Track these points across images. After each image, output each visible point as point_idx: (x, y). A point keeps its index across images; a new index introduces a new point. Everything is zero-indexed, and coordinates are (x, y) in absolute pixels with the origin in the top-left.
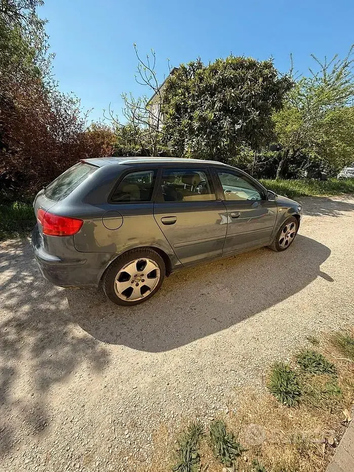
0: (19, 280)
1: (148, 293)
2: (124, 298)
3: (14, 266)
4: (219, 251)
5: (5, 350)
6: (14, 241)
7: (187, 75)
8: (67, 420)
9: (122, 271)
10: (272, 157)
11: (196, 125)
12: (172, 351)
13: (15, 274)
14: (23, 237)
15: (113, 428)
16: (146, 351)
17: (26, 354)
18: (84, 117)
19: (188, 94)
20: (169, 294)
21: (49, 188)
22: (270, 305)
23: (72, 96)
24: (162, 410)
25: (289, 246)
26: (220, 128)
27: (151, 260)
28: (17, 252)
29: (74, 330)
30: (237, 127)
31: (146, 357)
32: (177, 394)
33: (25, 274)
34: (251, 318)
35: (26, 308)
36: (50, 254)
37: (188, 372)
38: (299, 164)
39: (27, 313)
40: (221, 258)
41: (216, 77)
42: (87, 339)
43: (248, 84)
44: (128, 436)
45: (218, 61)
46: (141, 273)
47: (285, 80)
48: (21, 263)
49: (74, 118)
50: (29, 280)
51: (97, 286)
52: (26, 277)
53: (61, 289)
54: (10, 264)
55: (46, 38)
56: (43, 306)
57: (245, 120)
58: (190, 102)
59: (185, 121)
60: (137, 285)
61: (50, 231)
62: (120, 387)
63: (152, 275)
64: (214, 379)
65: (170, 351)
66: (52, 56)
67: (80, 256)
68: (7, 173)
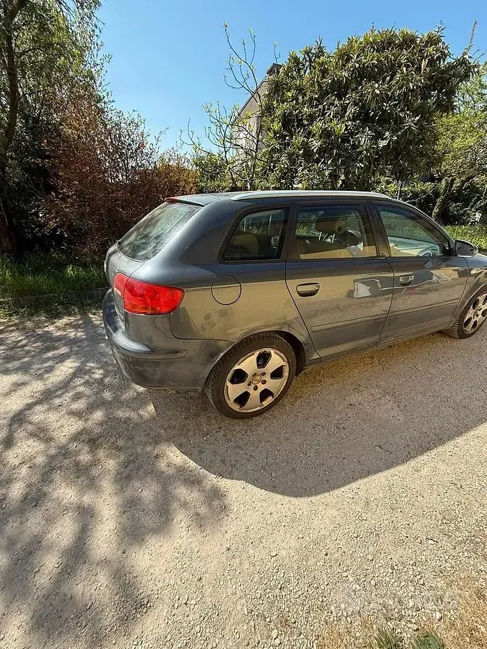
0: (85, 374)
1: (269, 400)
2: (236, 407)
3: (77, 353)
4: (375, 338)
5: (78, 478)
6: (72, 319)
7: (299, 70)
8: (179, 600)
9: (237, 367)
10: (424, 192)
11: (316, 144)
12: (322, 496)
13: (78, 365)
14: (84, 314)
15: (252, 623)
16: (279, 493)
17: (107, 485)
18: (154, 142)
19: (303, 98)
20: (298, 402)
21: (126, 243)
22: (468, 428)
23: (135, 116)
24: (325, 599)
25: (478, 329)
26: (354, 147)
27: (278, 352)
28: (79, 334)
29: (168, 453)
30: (382, 143)
31: (281, 505)
32: (345, 574)
33: (92, 365)
34: (440, 449)
35: (98, 415)
36: (134, 341)
37: (355, 535)
38: (466, 202)
39: (101, 424)
40: (375, 348)
41: (350, 65)
42: (189, 467)
43: (402, 73)
44: (277, 641)
45: (350, 41)
46: (262, 370)
47: (463, 62)
48: (85, 349)
49: (142, 146)
50: (98, 374)
51: (200, 389)
52: (94, 371)
53: (141, 389)
54: (71, 351)
55: (97, 31)
56: (121, 414)
57: (394, 132)
58: (305, 109)
59: (299, 139)
60: (256, 388)
61: (134, 306)
62: (251, 552)
63: (277, 374)
64: (401, 551)
65: (318, 497)
66: (107, 59)
67: (179, 344)
68: (58, 227)
